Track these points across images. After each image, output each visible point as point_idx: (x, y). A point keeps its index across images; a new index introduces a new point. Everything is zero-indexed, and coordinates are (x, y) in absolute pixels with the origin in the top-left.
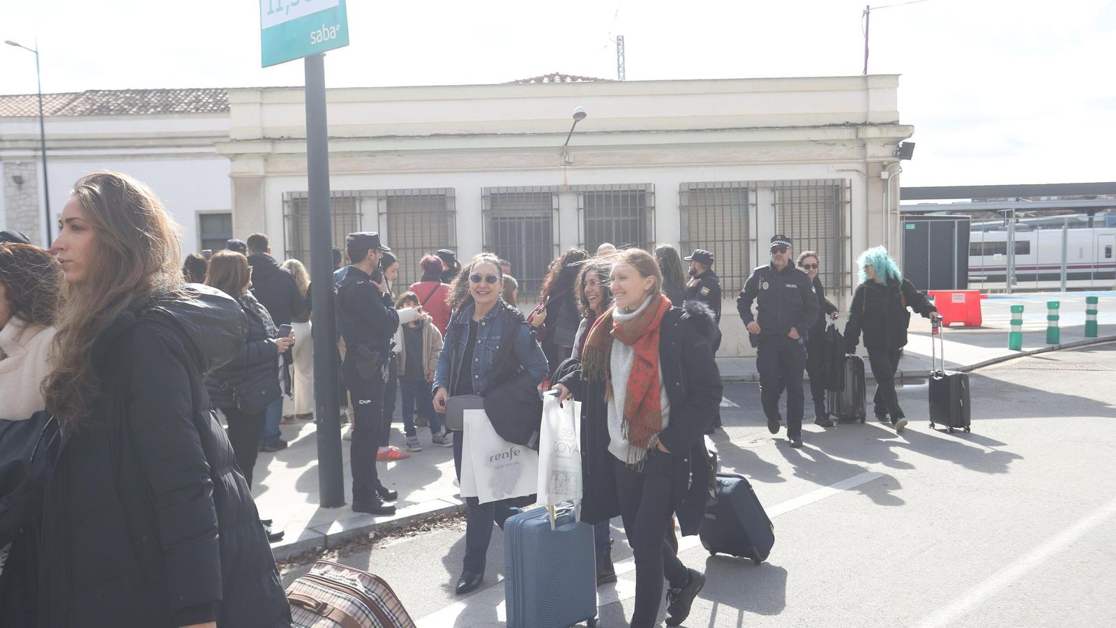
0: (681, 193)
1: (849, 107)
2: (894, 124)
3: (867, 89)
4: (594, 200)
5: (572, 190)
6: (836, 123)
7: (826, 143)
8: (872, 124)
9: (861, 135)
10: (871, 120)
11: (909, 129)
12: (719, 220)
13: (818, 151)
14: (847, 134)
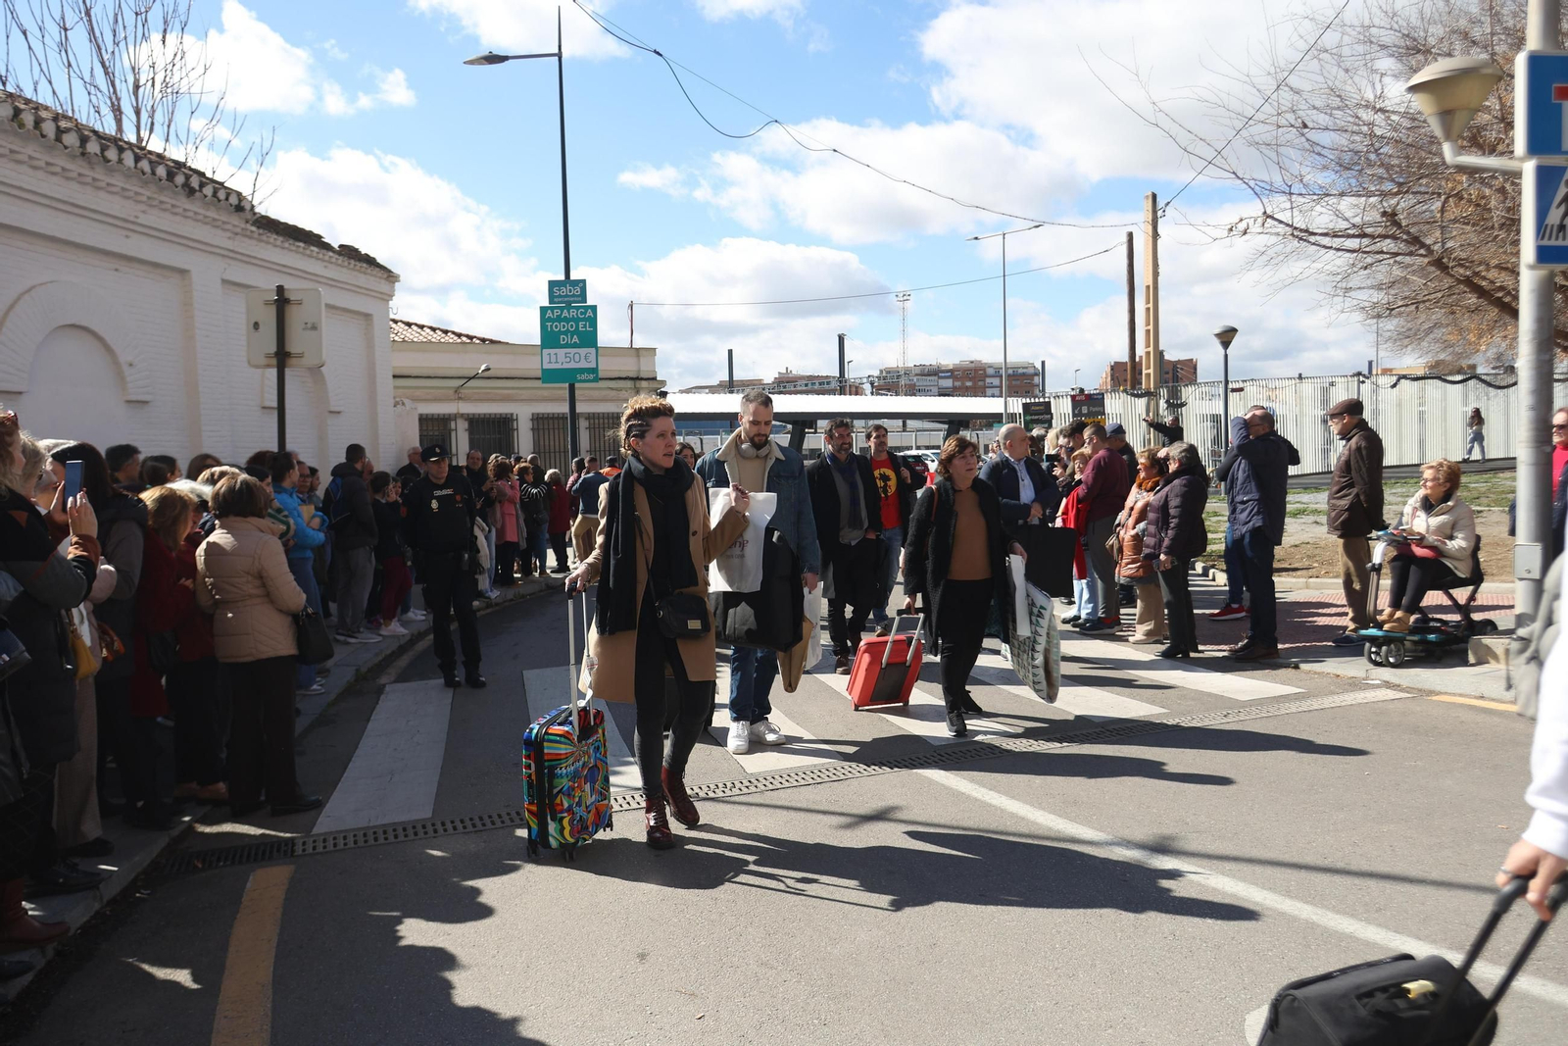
0: (532, 420)
1: (628, 367)
2: (654, 379)
3: (638, 356)
4: (476, 423)
5: (462, 415)
6: (621, 376)
7: (616, 389)
8: (642, 379)
9: (638, 386)
10: (642, 375)
11: (663, 383)
12: (552, 437)
13: (613, 393)
14: (629, 384)
